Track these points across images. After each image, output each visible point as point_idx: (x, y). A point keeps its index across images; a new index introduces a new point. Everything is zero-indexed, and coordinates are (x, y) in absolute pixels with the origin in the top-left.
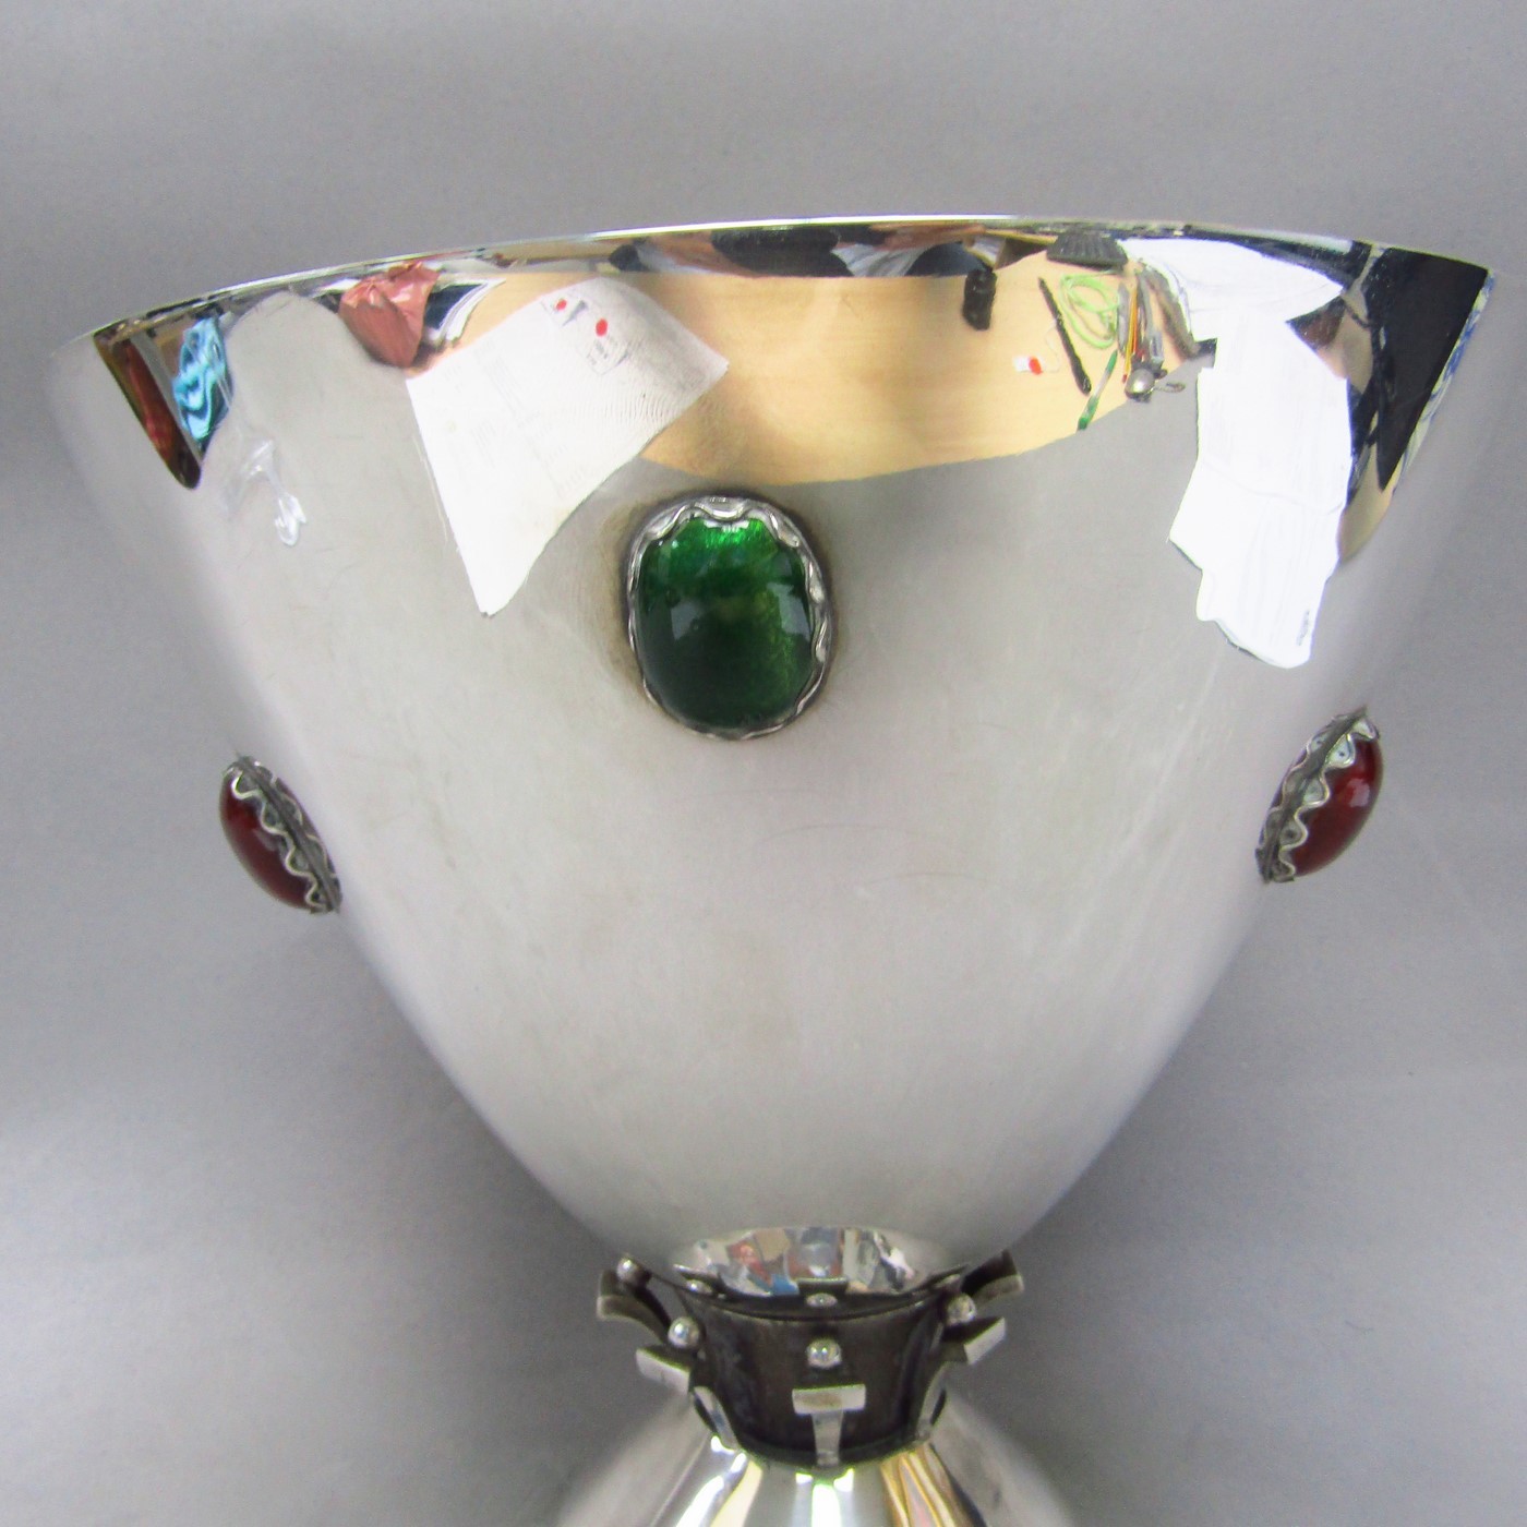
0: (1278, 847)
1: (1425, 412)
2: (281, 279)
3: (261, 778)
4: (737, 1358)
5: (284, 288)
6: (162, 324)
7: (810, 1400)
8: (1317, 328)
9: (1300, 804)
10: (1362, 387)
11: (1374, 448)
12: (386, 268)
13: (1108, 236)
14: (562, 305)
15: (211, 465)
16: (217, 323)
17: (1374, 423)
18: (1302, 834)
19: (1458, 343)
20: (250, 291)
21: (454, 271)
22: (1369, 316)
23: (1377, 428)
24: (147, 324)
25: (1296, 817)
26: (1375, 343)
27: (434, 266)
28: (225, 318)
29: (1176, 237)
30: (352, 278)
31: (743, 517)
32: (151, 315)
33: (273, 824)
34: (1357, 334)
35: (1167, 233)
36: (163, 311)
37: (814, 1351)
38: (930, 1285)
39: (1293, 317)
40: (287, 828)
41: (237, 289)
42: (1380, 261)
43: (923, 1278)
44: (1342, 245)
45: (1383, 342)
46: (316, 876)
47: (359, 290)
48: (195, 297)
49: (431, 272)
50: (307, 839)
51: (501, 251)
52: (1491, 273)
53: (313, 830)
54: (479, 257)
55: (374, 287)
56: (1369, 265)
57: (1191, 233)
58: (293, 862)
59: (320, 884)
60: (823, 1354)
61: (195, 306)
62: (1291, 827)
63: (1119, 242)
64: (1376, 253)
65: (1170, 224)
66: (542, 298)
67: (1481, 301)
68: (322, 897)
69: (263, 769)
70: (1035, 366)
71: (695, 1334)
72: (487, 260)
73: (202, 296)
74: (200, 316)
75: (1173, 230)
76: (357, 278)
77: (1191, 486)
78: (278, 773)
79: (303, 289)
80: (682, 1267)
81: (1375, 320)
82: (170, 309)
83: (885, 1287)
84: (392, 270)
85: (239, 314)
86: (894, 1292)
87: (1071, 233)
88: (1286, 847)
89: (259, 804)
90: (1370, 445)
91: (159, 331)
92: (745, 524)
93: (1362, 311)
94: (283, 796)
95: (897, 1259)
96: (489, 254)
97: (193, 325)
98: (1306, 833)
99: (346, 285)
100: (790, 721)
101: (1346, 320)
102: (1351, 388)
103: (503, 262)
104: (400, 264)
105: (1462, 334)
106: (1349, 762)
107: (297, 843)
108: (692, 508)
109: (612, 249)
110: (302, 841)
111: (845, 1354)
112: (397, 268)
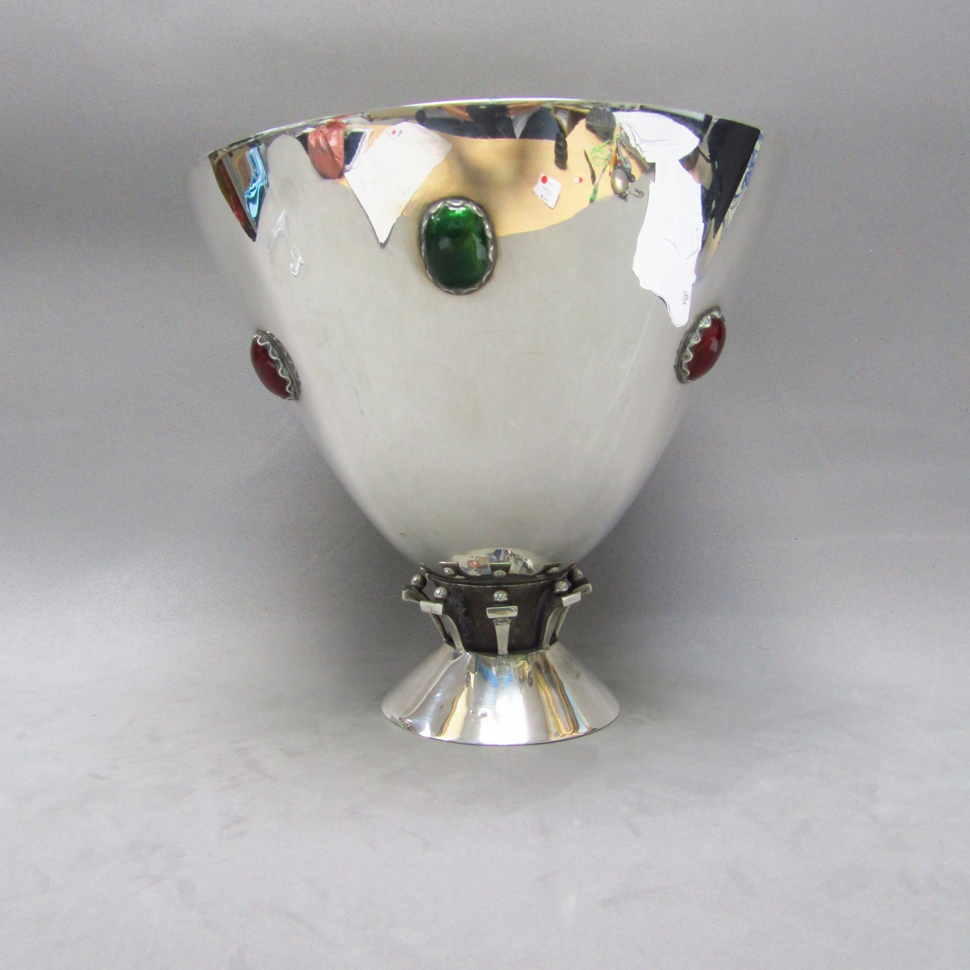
0: (682, 362)
1: (732, 204)
2: (283, 128)
3: (270, 337)
4: (464, 609)
5: (284, 132)
6: (235, 150)
7: (492, 611)
8: (689, 162)
9: (689, 343)
10: (708, 187)
11: (713, 220)
12: (325, 122)
13: (609, 110)
14: (394, 132)
15: (261, 231)
16: (259, 150)
17: (714, 205)
18: (690, 356)
19: (747, 170)
20: (272, 133)
21: (352, 123)
22: (710, 156)
23: (715, 208)
24: (229, 150)
25: (688, 349)
26: (713, 166)
27: (344, 121)
28: (262, 147)
29: (636, 111)
30: (311, 127)
31: (463, 206)
32: (232, 145)
33: (274, 355)
34: (704, 165)
35: (632, 109)
36: (236, 144)
37: (496, 595)
38: (545, 571)
39: (680, 158)
40: (280, 357)
41: (266, 132)
42: (716, 125)
43: (540, 568)
44: (700, 117)
45: (717, 166)
46: (291, 378)
47: (315, 133)
48: (248, 137)
49: (343, 123)
50: (288, 363)
51: (370, 114)
52: (762, 132)
53: (291, 360)
54: (362, 117)
55: (321, 132)
56: (711, 126)
57: (643, 109)
58: (282, 372)
59: (292, 382)
60: (500, 596)
61: (250, 141)
62: (686, 354)
63: (614, 113)
64: (714, 121)
65: (633, 104)
66: (387, 130)
67: (758, 146)
68: (292, 389)
69: (271, 334)
70: (581, 180)
71: (445, 593)
72: (365, 118)
73: (251, 136)
74: (252, 145)
75: (634, 107)
76: (314, 127)
77: (642, 229)
78: (277, 336)
79: (292, 132)
80: (443, 563)
81: (713, 158)
82: (239, 143)
83: (524, 572)
84: (328, 123)
85: (267, 145)
86: (528, 574)
87: (594, 108)
88: (685, 361)
89: (269, 347)
90: (711, 219)
91: (234, 153)
92: (464, 209)
93: (707, 154)
94: (279, 344)
95: (530, 563)
96: (366, 114)
97: (249, 150)
98: (692, 356)
99: (309, 130)
100: (481, 286)
101: (701, 159)
102: (703, 188)
103: (371, 119)
104: (331, 120)
105: (749, 164)
106: (708, 325)
107: (284, 365)
108: (445, 203)
109: (414, 113)
110: (285, 363)
111: (509, 597)
112: (330, 122)
